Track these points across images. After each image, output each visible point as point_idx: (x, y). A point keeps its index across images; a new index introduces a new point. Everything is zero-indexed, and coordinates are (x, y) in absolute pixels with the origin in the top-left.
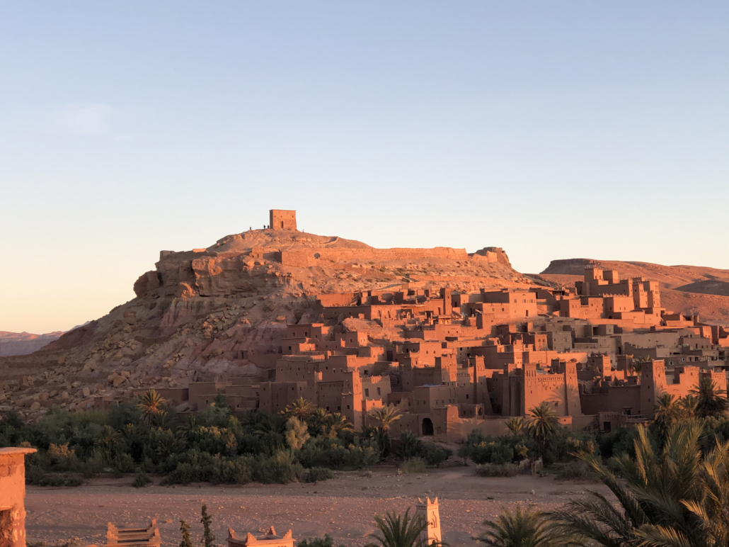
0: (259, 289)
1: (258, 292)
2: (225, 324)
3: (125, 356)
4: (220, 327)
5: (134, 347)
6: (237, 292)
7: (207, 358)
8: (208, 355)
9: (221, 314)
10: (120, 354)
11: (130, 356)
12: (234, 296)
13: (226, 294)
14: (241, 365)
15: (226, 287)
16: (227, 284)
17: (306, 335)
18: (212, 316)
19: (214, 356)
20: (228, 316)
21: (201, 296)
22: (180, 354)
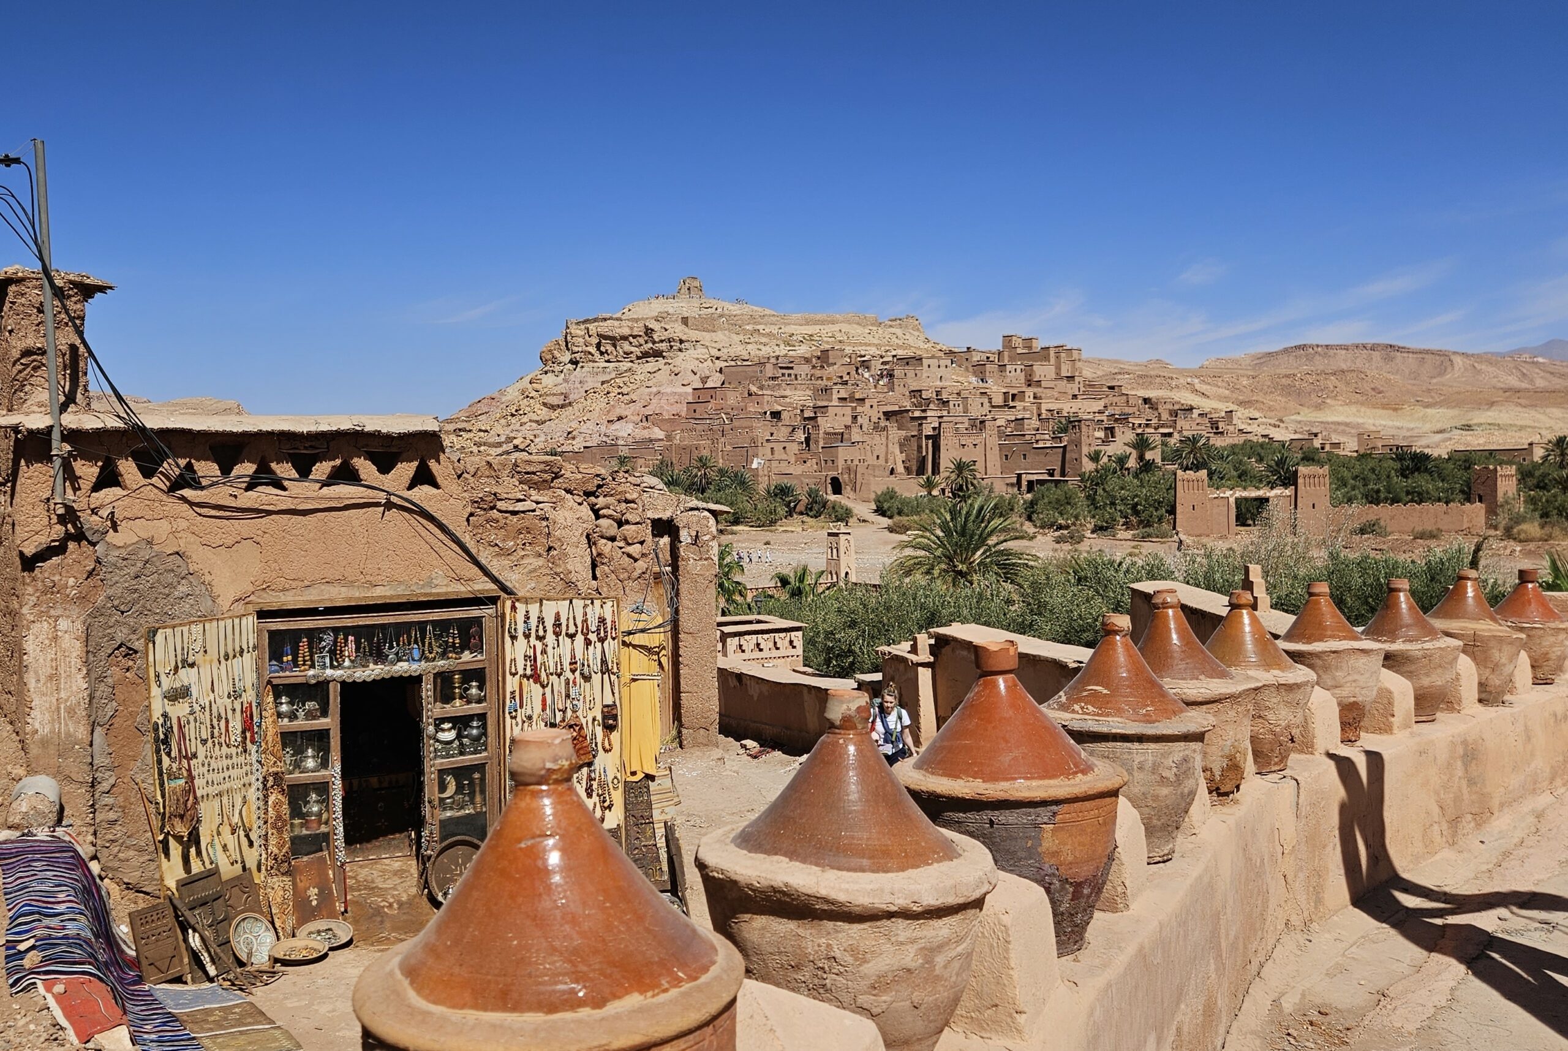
0: (664, 354)
1: (664, 357)
2: (630, 389)
3: (531, 421)
4: (625, 390)
5: (539, 412)
6: (642, 357)
7: (611, 422)
8: (612, 419)
9: (626, 379)
10: (525, 419)
11: (537, 422)
12: (640, 361)
13: (632, 359)
14: (645, 428)
15: (632, 353)
16: (633, 349)
17: (712, 397)
18: (617, 380)
19: (618, 420)
20: (633, 381)
21: (606, 361)
22: (585, 419)
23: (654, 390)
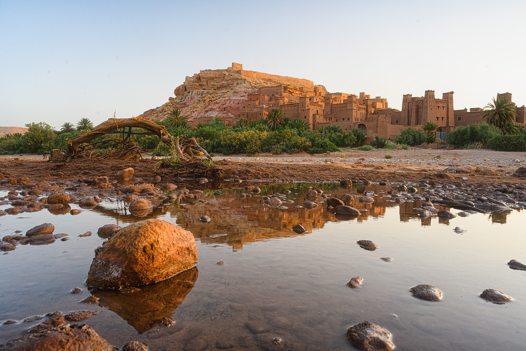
1: (230, 87)
2: (215, 99)
4: (213, 99)
6: (220, 88)
7: (207, 112)
8: (208, 110)
9: (213, 95)
10: (166, 113)
13: (215, 88)
14: (224, 113)
16: (215, 84)
17: (257, 99)
19: (211, 110)
20: (216, 96)
21: (203, 89)
22: (194, 111)
23: (227, 98)
